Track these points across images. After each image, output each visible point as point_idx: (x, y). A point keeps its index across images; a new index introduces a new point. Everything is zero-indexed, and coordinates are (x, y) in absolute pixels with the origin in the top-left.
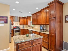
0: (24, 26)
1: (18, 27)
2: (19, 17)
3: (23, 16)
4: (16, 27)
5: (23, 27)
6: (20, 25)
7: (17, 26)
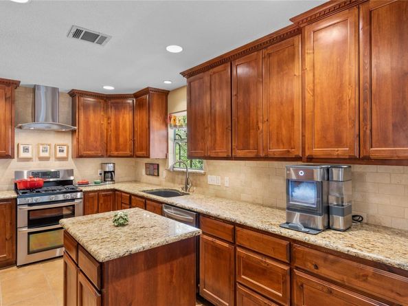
0: (109, 168)
1: (56, 174)
2: (73, 94)
3: (109, 89)
4: (45, 174)
5: (108, 175)
6: (79, 156)
7: (53, 166)
